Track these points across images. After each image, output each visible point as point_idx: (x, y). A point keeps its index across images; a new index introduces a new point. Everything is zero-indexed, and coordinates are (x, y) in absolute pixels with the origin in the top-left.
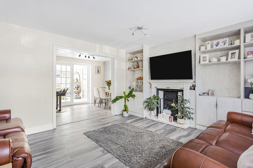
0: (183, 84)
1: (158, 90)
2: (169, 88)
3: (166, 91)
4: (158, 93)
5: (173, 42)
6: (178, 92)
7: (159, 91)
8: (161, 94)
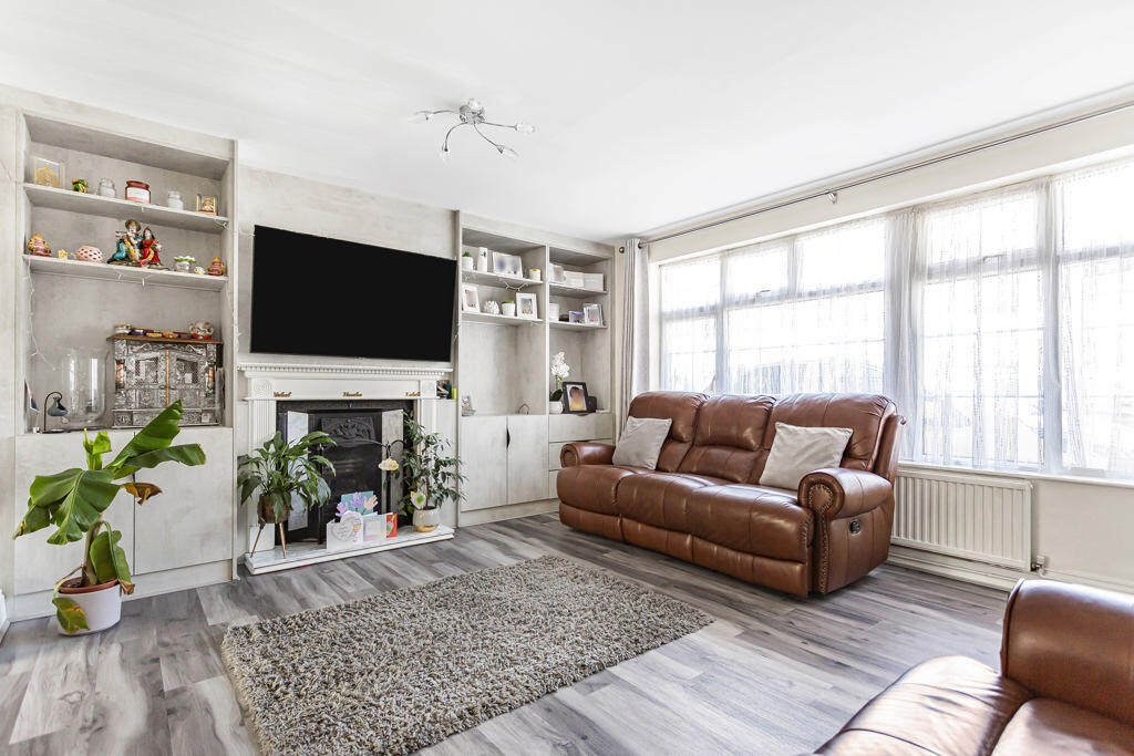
0: (417, 377)
1: (284, 406)
2: (357, 394)
3: (320, 412)
4: (281, 424)
5: (373, 198)
6: (381, 411)
7: (291, 415)
8: (298, 426)
